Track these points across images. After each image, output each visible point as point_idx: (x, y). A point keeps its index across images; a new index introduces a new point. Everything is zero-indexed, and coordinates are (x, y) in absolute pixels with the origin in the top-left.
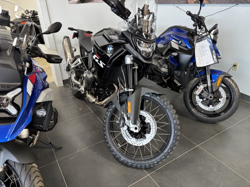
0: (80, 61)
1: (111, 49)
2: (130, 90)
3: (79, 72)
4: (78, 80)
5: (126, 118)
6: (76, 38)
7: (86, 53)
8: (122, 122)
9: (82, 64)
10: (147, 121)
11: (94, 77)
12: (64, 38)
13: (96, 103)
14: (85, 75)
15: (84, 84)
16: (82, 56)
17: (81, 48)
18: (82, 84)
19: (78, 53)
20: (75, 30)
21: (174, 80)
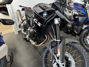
0: (26, 22)
1: (46, 14)
2: (58, 41)
3: (25, 28)
4: (25, 32)
5: (56, 58)
6: (23, 11)
7: (29, 18)
8: (54, 61)
9: (27, 24)
10: (69, 59)
11: (34, 31)
12: (17, 11)
13: (36, 45)
14: (28, 30)
15: (28, 34)
16: (27, 20)
17: (26, 15)
18: (27, 34)
19: (24, 18)
20: (23, 7)
21: (74, 30)
